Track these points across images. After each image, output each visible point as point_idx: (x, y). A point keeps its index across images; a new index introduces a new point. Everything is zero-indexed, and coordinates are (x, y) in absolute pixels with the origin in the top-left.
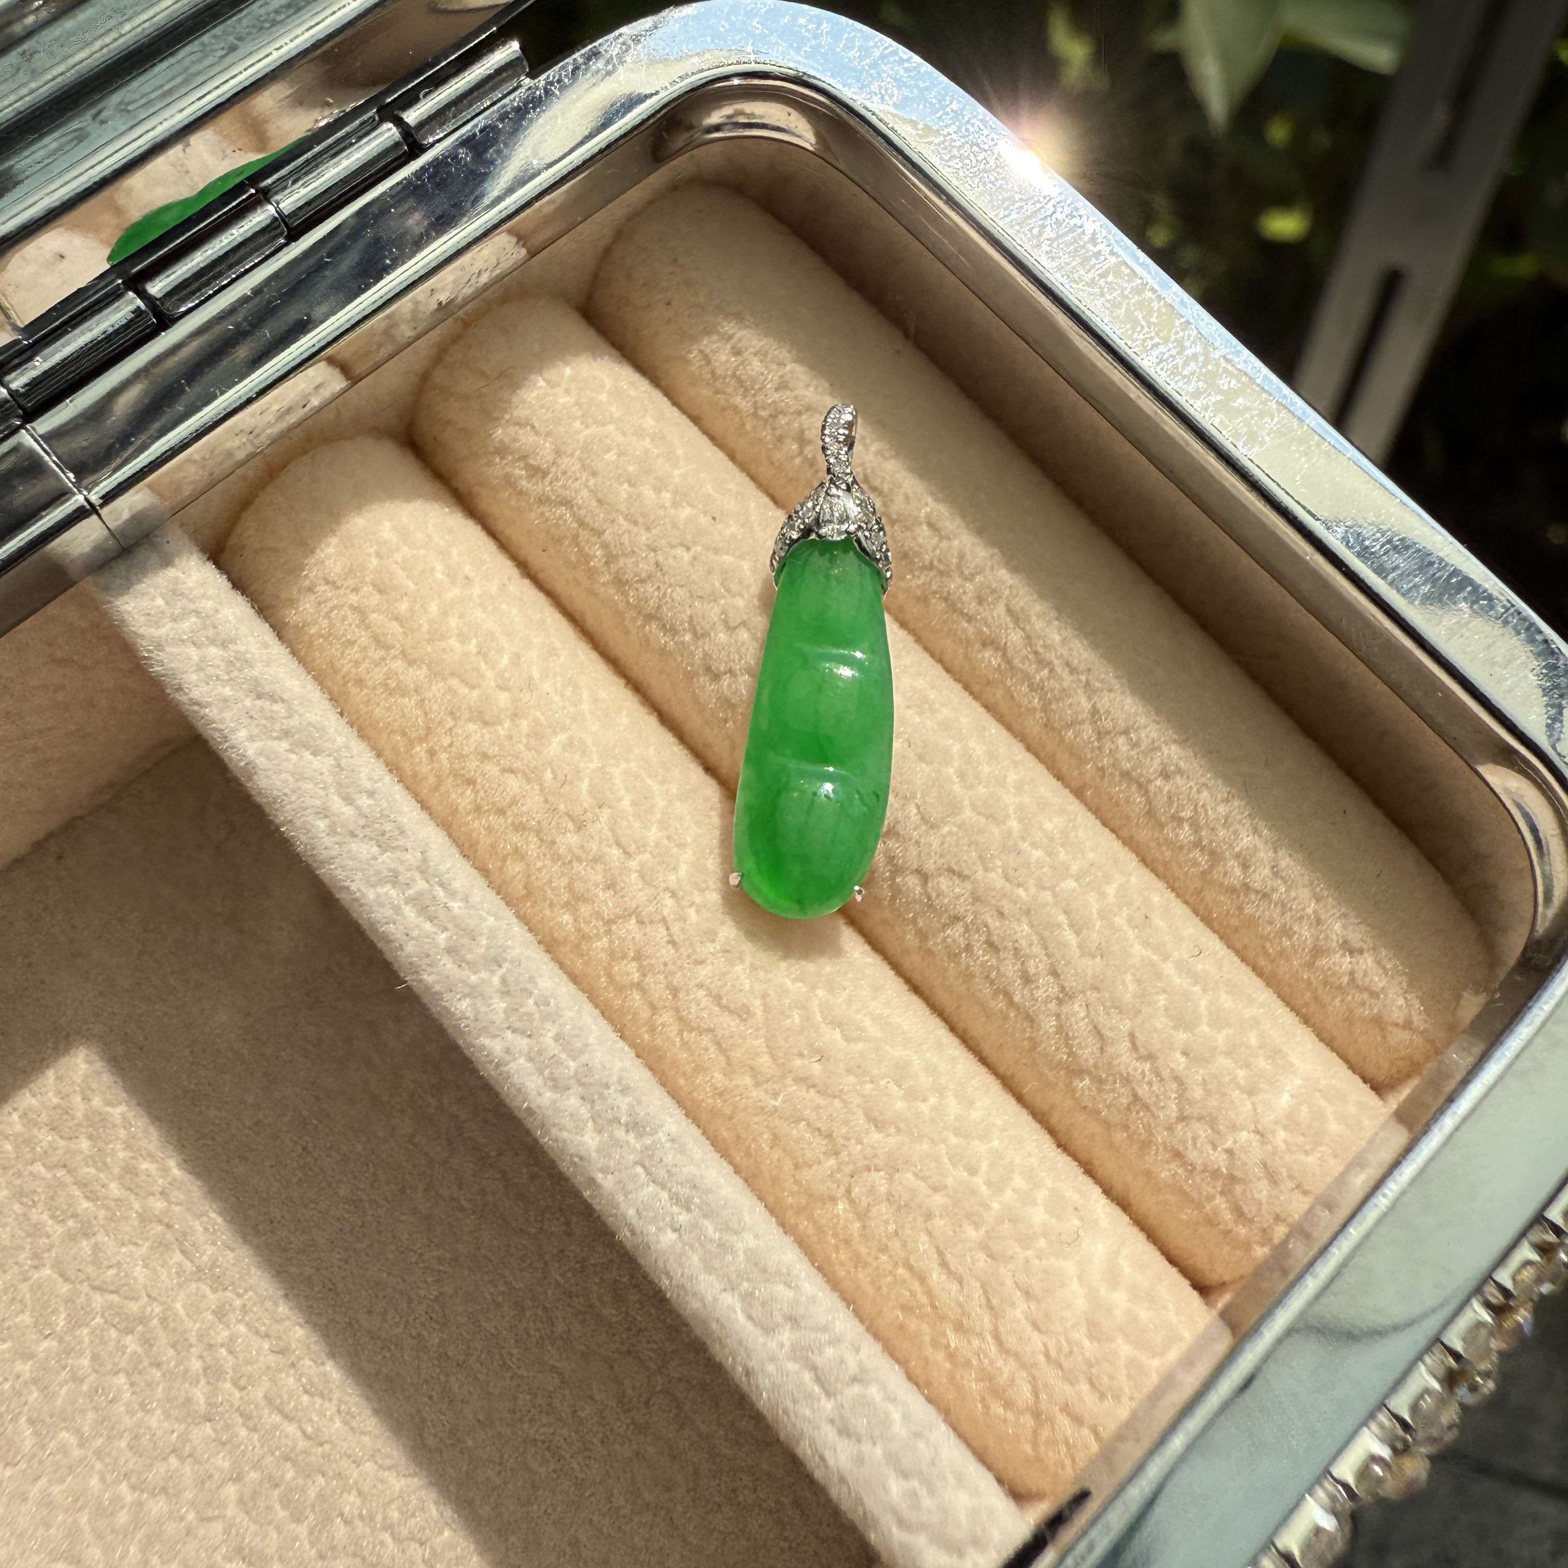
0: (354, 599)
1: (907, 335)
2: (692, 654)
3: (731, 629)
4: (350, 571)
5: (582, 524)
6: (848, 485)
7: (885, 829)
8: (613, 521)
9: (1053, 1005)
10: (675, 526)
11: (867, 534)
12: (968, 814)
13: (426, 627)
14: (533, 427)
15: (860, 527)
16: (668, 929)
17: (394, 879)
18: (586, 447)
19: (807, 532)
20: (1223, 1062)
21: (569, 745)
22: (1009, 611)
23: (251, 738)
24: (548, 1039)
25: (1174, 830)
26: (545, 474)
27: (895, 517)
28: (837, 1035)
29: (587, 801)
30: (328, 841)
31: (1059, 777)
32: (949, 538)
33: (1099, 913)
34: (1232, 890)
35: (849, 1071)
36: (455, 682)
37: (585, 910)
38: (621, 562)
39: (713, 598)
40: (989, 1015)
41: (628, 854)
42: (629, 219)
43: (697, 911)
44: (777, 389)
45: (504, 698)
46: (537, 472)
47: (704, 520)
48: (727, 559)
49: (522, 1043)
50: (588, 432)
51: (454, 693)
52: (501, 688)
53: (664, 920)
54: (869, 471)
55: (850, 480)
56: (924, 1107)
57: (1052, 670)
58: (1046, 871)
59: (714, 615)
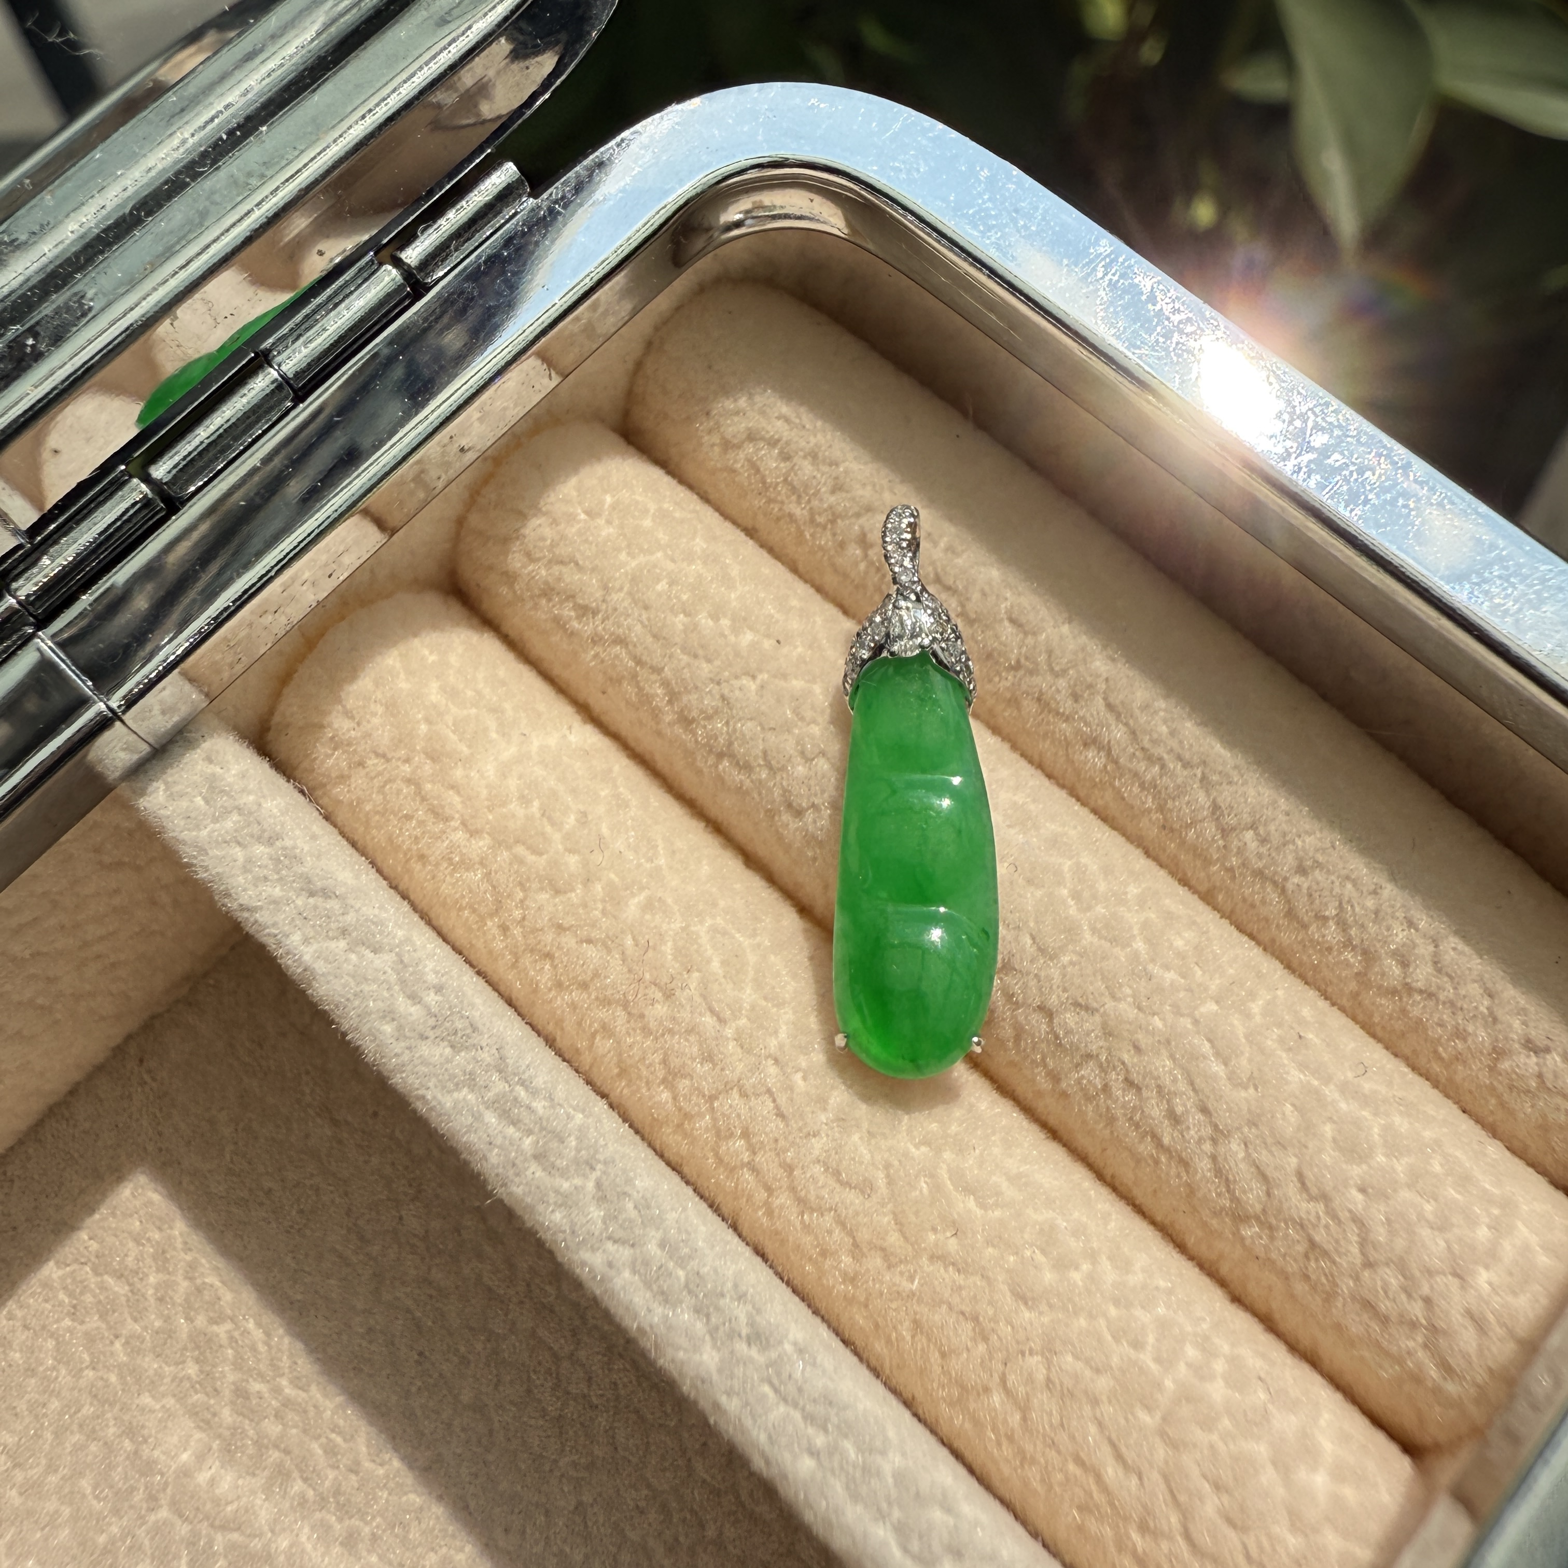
0: (407, 768)
1: (964, 413)
2: (770, 791)
3: (808, 760)
4: (400, 741)
5: (639, 662)
7: (999, 965)
8: (671, 656)
9: (1207, 1147)
10: (737, 654)
11: (943, 645)
12: (1088, 937)
13: (484, 793)
14: (577, 564)
15: (934, 639)
16: (774, 1101)
17: (471, 1081)
18: (635, 579)
20: (1406, 1195)
21: (648, 906)
22: (1110, 707)
23: (307, 940)
24: (653, 1247)
25: (1319, 929)
26: (595, 613)
27: (973, 616)
28: (971, 1203)
29: (674, 967)
30: (397, 1047)
31: (1184, 882)
32: (1034, 634)
33: (1246, 1037)
34: (1394, 992)
35: (989, 1243)
36: (520, 850)
37: (683, 1085)
38: (685, 699)
39: (787, 728)
40: (1138, 1160)
41: (721, 1021)
42: (657, 329)
43: (805, 1078)
44: (833, 492)
45: (573, 861)
46: (584, 611)
47: (768, 645)
49: (624, 1254)
50: (634, 564)
51: (521, 861)
52: (570, 851)
53: (769, 1091)
54: (939, 571)
55: (919, 588)
57: (1163, 767)
58: (1182, 994)
59: (790, 747)
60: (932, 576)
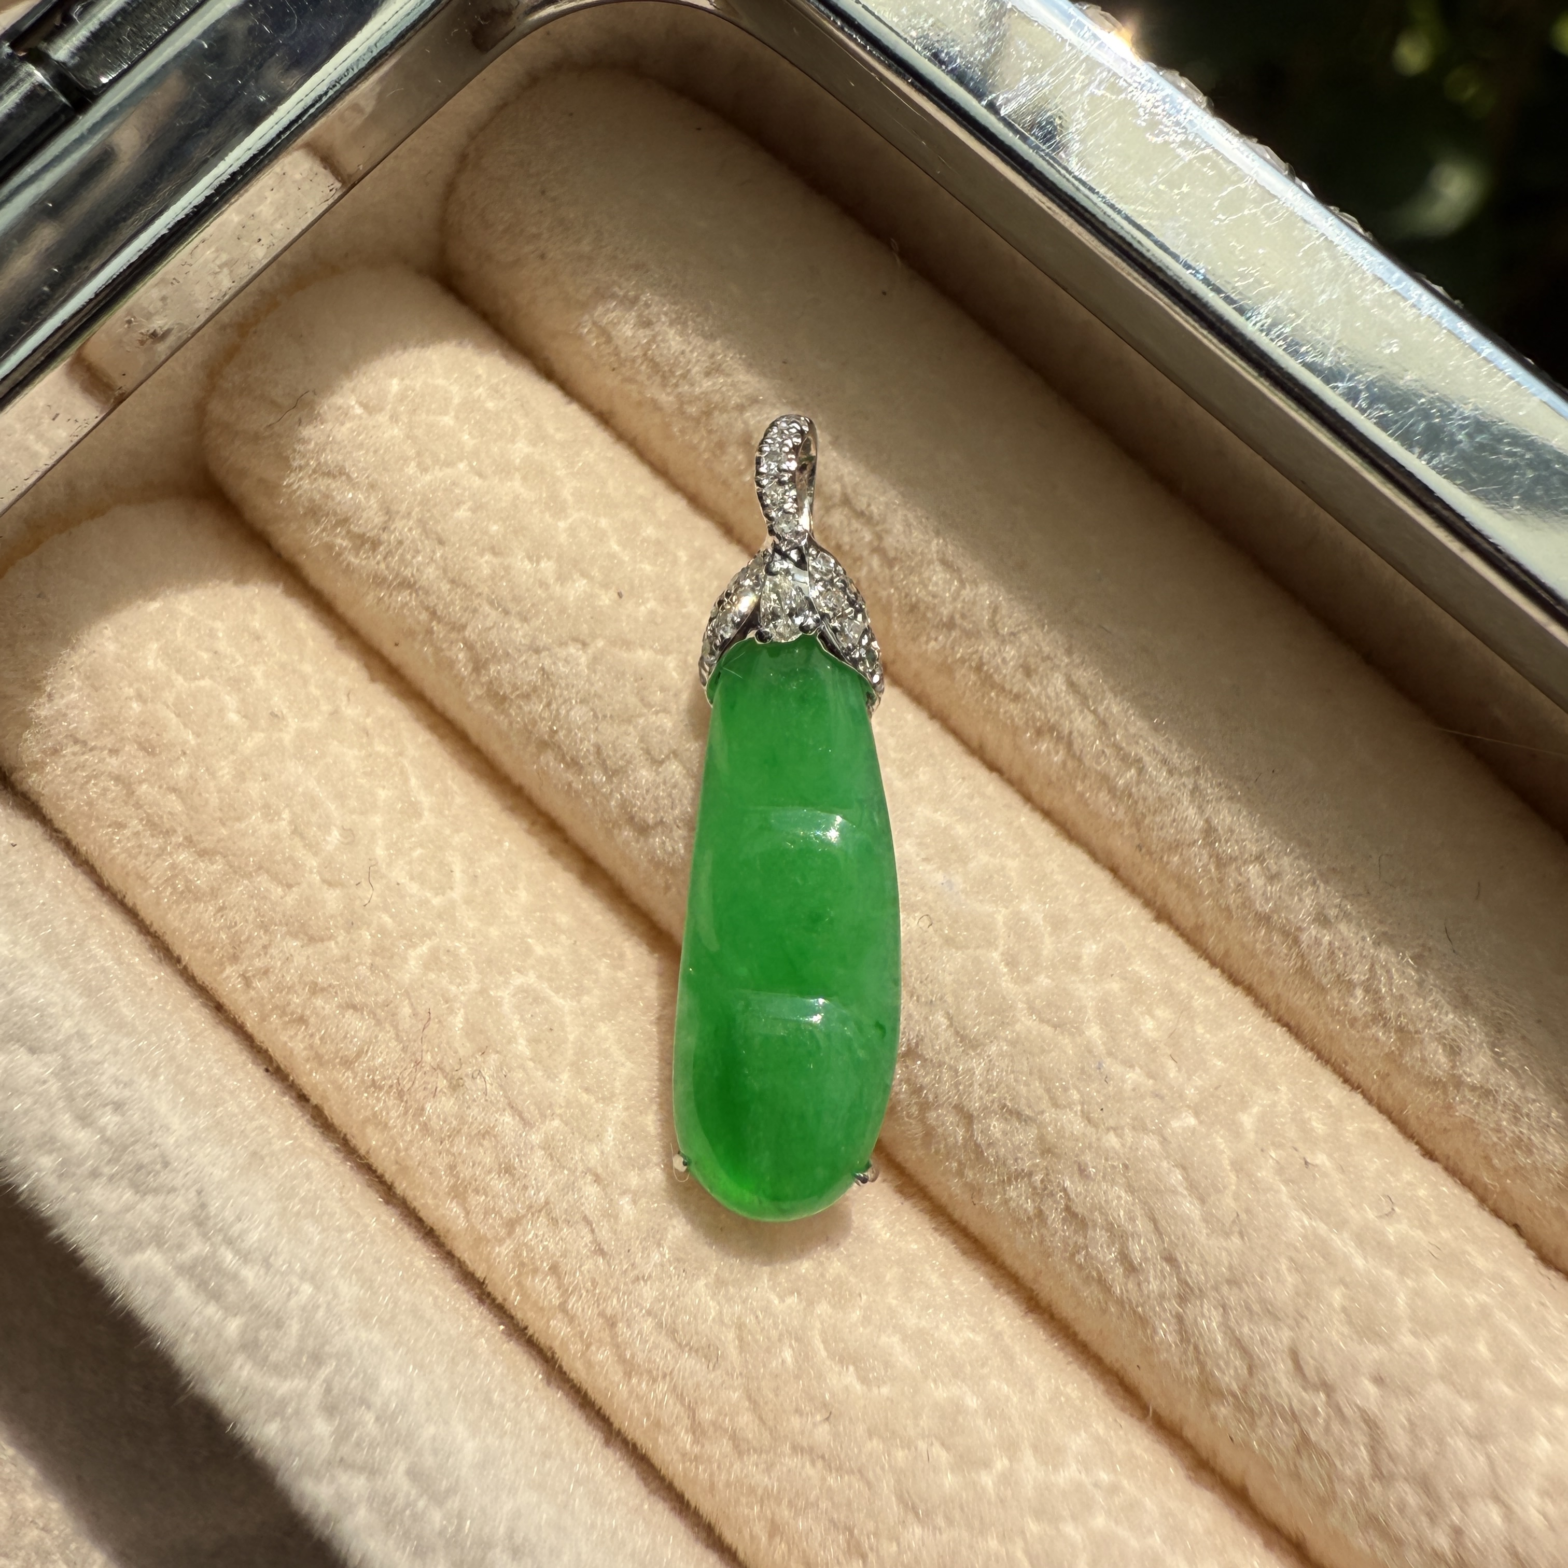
0: (114, 761)
2: (607, 799)
3: (656, 762)
4: (105, 725)
5: (433, 614)
6: (800, 550)
7: (902, 1049)
8: (475, 611)
9: (1173, 1305)
10: (562, 610)
12: (1024, 1022)
13: (214, 800)
14: (349, 477)
16: (593, 1231)
17: (158, 1238)
18: (427, 503)
20: (1439, 1390)
21: (432, 962)
22: (1071, 686)
25: (1340, 995)
26: (375, 544)
27: (892, 554)
28: (850, 1378)
29: (464, 1048)
32: (973, 581)
33: (1233, 1163)
34: (1435, 1084)
35: (871, 1433)
36: (263, 881)
37: (477, 1201)
38: (493, 669)
39: (627, 717)
41: (526, 1123)
43: (635, 1202)
44: (708, 374)
45: (332, 899)
46: (362, 542)
47: (605, 599)
48: (643, 656)
50: (427, 479)
52: (330, 884)
53: (587, 1221)
56: (987, 1480)
57: (1141, 771)
58: (1149, 1102)
59: (631, 743)
60: (838, 494)
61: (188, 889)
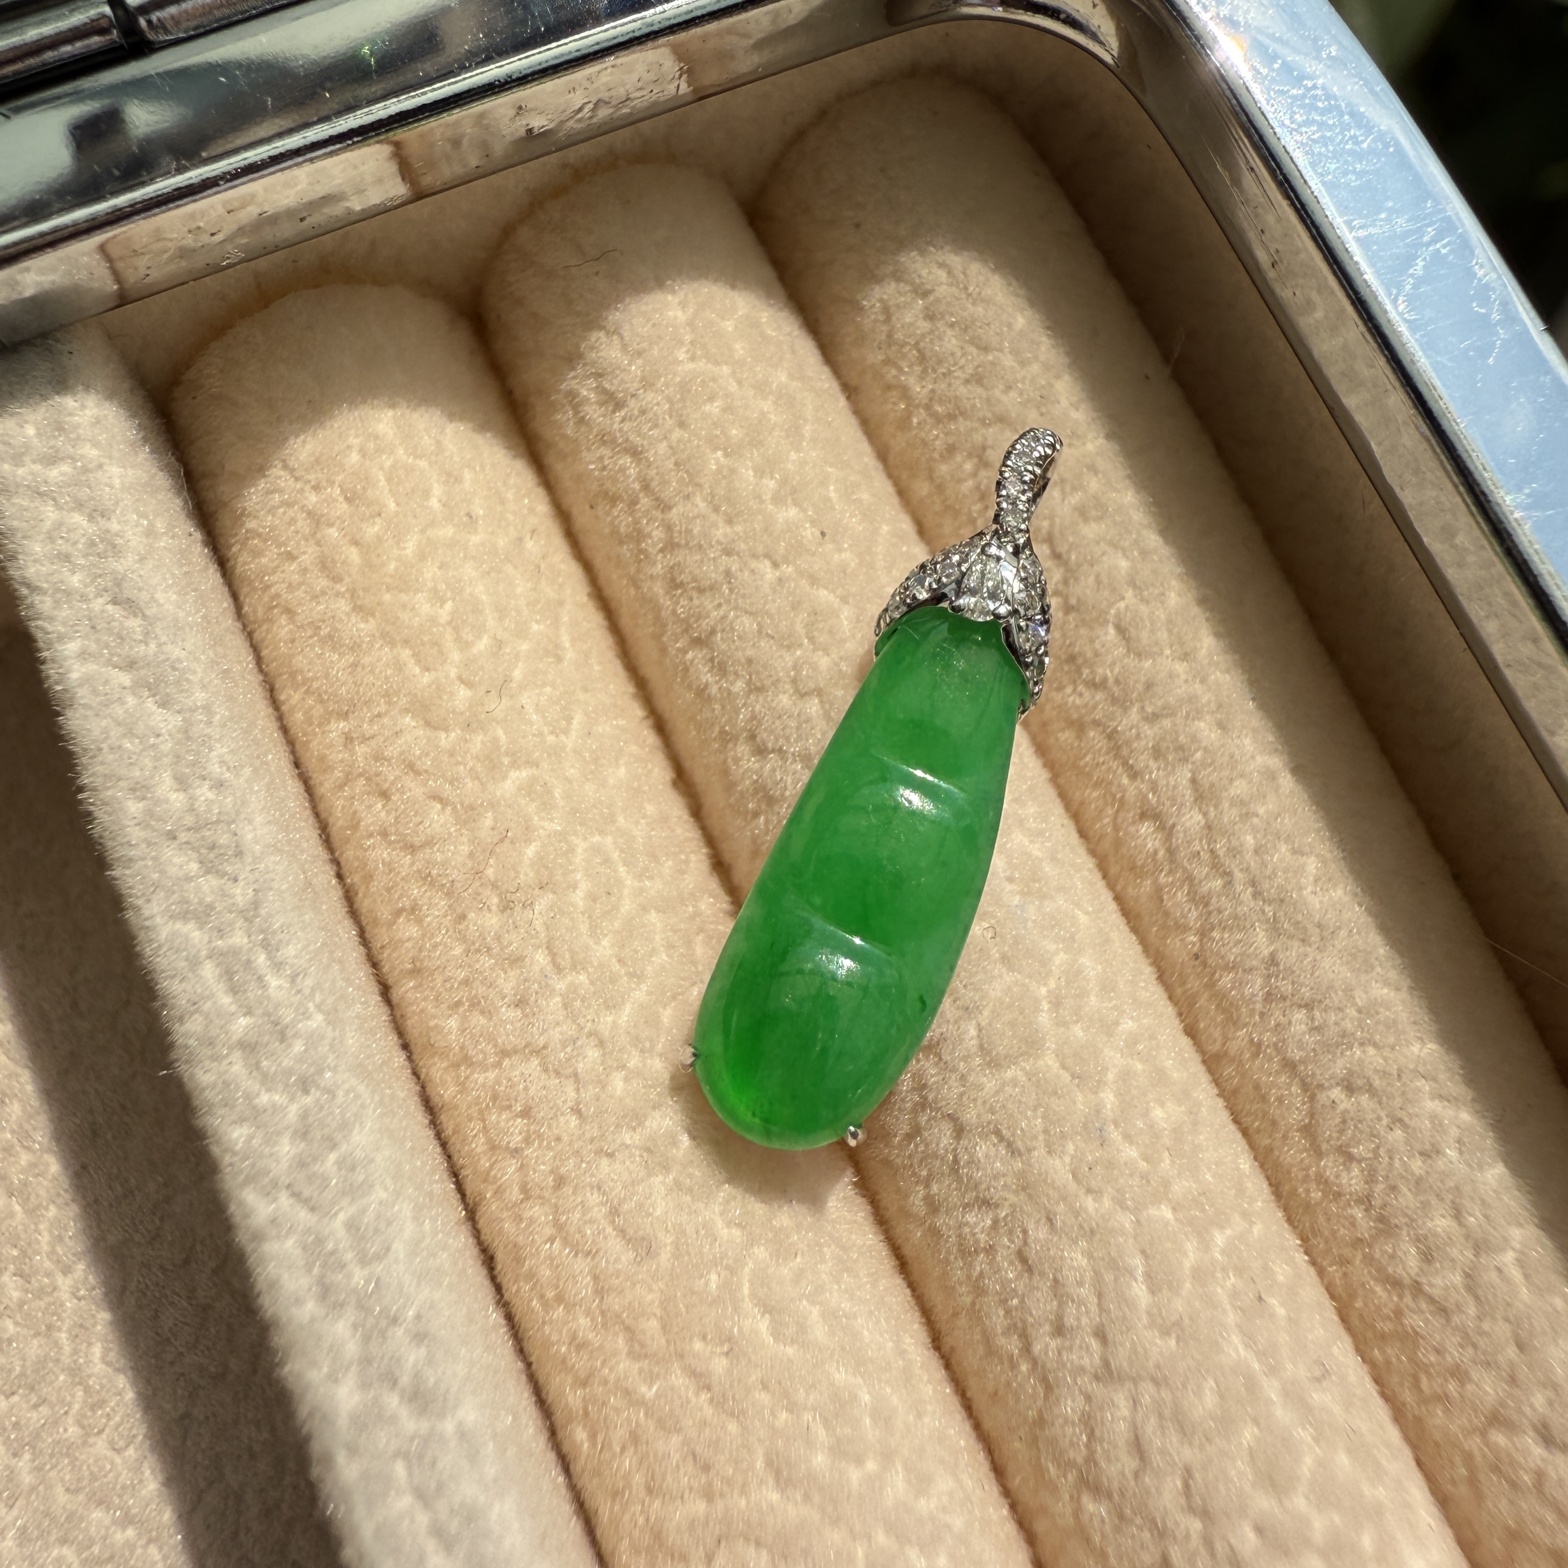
0: (312, 499)
1: (1166, 358)
2: (737, 711)
3: (799, 693)
4: (318, 461)
5: (646, 487)
7: (925, 1042)
8: (687, 497)
9: (1085, 1380)
10: (767, 529)
11: (1023, 624)
12: (1049, 1061)
14: (621, 337)
15: (1015, 612)
16: (577, 1090)
18: (684, 387)
19: (938, 597)
21: (528, 789)
22: (1193, 781)
23: (84, 655)
24: (338, 1223)
25: (1336, 1166)
26: (619, 405)
28: (763, 1325)
29: (526, 876)
30: (135, 834)
31: (1191, 1032)
32: (1139, 655)
33: (1193, 1270)
38: (682, 554)
39: (788, 643)
40: (991, 1351)
41: (557, 967)
43: (626, 1079)
44: (968, 381)
45: (461, 696)
46: (609, 400)
47: (809, 533)
48: (824, 596)
50: (691, 366)
51: (399, 667)
52: (464, 681)
53: (576, 1076)
54: (1056, 531)
56: (854, 1474)
57: (1229, 883)
58: (1135, 1181)
59: (782, 667)
60: (1045, 532)
61: (330, 636)
